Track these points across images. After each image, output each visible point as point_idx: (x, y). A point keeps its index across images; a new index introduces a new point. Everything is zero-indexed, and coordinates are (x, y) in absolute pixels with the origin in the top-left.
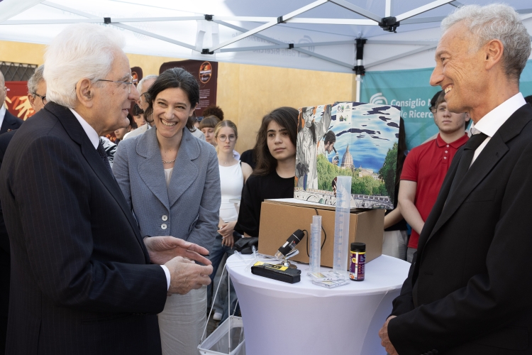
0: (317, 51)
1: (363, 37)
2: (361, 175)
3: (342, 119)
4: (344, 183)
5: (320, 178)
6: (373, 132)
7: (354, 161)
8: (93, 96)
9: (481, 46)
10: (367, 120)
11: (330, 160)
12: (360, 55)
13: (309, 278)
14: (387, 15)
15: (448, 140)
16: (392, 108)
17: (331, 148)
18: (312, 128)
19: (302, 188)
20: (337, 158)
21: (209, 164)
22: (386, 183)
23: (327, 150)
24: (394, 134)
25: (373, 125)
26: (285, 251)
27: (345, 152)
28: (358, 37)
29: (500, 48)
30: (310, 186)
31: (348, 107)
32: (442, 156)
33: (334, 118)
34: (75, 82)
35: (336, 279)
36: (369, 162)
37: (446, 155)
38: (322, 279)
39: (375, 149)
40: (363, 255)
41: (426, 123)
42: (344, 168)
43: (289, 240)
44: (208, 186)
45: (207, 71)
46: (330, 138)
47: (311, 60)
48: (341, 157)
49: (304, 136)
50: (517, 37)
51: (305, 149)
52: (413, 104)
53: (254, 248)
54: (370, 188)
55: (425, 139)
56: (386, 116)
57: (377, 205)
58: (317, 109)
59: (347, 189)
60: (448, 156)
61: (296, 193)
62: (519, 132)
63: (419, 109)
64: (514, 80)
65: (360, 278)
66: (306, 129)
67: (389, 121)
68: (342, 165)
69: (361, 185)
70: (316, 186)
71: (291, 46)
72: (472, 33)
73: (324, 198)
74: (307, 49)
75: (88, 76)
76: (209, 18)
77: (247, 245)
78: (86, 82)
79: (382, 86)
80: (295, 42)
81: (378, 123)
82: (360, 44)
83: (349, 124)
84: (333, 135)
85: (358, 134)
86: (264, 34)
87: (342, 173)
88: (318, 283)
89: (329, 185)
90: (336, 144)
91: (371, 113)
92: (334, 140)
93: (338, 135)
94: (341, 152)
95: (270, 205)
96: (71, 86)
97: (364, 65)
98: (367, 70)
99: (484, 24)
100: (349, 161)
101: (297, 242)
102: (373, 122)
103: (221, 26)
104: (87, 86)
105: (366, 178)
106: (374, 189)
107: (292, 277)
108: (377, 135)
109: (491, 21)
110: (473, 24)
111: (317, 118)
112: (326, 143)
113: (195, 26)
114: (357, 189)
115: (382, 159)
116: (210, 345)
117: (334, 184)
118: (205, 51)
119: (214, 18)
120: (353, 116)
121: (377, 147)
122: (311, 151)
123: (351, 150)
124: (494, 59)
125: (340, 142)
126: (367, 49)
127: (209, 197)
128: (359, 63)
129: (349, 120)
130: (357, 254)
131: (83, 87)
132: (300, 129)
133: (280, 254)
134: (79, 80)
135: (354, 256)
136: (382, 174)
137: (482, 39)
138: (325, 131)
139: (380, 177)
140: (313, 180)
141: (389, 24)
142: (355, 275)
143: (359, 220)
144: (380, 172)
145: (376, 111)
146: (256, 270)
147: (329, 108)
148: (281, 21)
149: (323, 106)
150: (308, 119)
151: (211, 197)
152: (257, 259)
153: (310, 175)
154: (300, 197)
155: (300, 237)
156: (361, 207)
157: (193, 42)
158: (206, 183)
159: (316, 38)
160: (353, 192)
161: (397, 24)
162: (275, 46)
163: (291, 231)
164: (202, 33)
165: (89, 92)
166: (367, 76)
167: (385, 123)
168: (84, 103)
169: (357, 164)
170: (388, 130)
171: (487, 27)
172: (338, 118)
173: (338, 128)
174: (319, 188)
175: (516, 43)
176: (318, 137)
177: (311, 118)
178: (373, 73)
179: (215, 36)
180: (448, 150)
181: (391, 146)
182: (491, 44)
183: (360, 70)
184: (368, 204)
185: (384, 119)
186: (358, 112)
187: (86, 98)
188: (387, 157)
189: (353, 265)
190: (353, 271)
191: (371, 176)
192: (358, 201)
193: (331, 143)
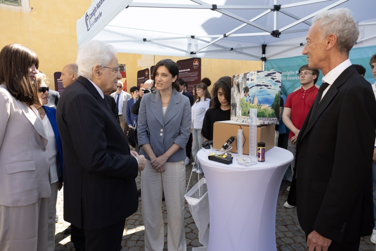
0: (244, 51)
1: (265, 44)
2: (262, 108)
3: (252, 80)
4: (254, 112)
5: (242, 110)
6: (268, 86)
7: (259, 101)
8: (101, 74)
9: (326, 37)
10: (264, 79)
11: (247, 101)
12: (264, 52)
13: (236, 161)
14: (275, 29)
15: (305, 89)
16: (277, 73)
17: (247, 95)
18: (238, 85)
19: (234, 115)
20: (250, 100)
21: (185, 106)
22: (275, 111)
23: (245, 96)
24: (278, 86)
25: (268, 82)
26: (225, 147)
27: (254, 97)
28: (263, 44)
29: (335, 39)
30: (238, 114)
31: (255, 74)
32: (302, 96)
33: (248, 79)
34: (92, 66)
35: (250, 161)
36: (266, 101)
37: (304, 96)
38: (243, 162)
39: (269, 94)
40: (264, 149)
41: (295, 82)
42: (253, 105)
43: (227, 142)
44: (185, 116)
45: (196, 63)
46: (246, 90)
47: (241, 55)
48: (252, 99)
49: (234, 90)
50: (347, 31)
51: (235, 96)
52: (288, 73)
53: (211, 146)
54: (267, 114)
55: (295, 89)
56: (274, 77)
57: (271, 122)
58: (240, 76)
59: (255, 115)
60: (305, 96)
61: (231, 118)
62: (344, 82)
63: (291, 76)
64: (345, 54)
65: (263, 161)
66: (235, 86)
67: (276, 80)
68: (253, 103)
69: (263, 113)
70: (241, 114)
71: (232, 49)
72: (322, 29)
73: (245, 120)
74: (239, 50)
75: (99, 64)
76: (193, 37)
77: (208, 144)
78: (98, 67)
79: (274, 66)
80: (234, 47)
81: (270, 81)
82: (264, 47)
83: (256, 82)
84: (248, 88)
85: (260, 87)
86: (218, 43)
87: (252, 107)
88: (241, 164)
89: (246, 114)
90: (249, 93)
91: (266, 76)
92: (248, 91)
93: (250, 88)
94: (252, 96)
95: (218, 125)
96: (90, 68)
97: (266, 56)
98: (267, 59)
99: (329, 24)
100: (256, 101)
101: (231, 143)
102: (268, 81)
103: (198, 41)
104: (98, 70)
105: (265, 109)
106: (269, 115)
107: (228, 161)
108: (270, 87)
109: (332, 22)
110: (323, 24)
111: (240, 80)
112: (244, 92)
113: (186, 41)
114: (260, 115)
115: (273, 99)
116: (191, 194)
117: (249, 113)
118: (192, 53)
119: (195, 37)
120: (257, 78)
121: (269, 93)
122: (237, 97)
123: (257, 95)
124: (331, 45)
125: (252, 92)
126: (267, 49)
127: (185, 122)
128: (264, 56)
129: (255, 80)
130: (261, 148)
131: (96, 69)
132: (233, 86)
133: (222, 149)
134: (95, 65)
135: (259, 149)
136: (273, 107)
137: (326, 33)
138: (244, 87)
139: (272, 108)
140: (239, 111)
141: (276, 34)
142: (260, 159)
143: (262, 131)
144: (272, 106)
145: (269, 75)
146: (211, 158)
147: (245, 75)
148: (225, 36)
149: (243, 74)
150: (236, 81)
151: (186, 122)
152: (212, 152)
153: (237, 108)
154: (234, 120)
155: (233, 140)
156: (262, 124)
157: (186, 49)
158: (183, 115)
159: (243, 45)
160: (258, 116)
161: (280, 33)
162: (224, 50)
163: (228, 138)
164: (190, 44)
165: (99, 72)
166: (267, 61)
167: (274, 81)
168: (96, 77)
169: (260, 102)
170: (275, 84)
171: (330, 26)
172: (250, 80)
173: (250, 85)
174: (242, 115)
175: (345, 35)
176: (240, 90)
177: (237, 81)
178: (270, 60)
179: (196, 45)
180: (305, 93)
181: (277, 93)
182: (331, 36)
183: (264, 59)
184: (266, 122)
185: (273, 79)
186: (260, 76)
187: (97, 74)
188: (276, 98)
189: (259, 154)
190: (259, 157)
191: (267, 108)
192: (261, 121)
193: (247, 92)
